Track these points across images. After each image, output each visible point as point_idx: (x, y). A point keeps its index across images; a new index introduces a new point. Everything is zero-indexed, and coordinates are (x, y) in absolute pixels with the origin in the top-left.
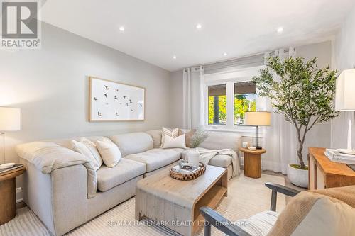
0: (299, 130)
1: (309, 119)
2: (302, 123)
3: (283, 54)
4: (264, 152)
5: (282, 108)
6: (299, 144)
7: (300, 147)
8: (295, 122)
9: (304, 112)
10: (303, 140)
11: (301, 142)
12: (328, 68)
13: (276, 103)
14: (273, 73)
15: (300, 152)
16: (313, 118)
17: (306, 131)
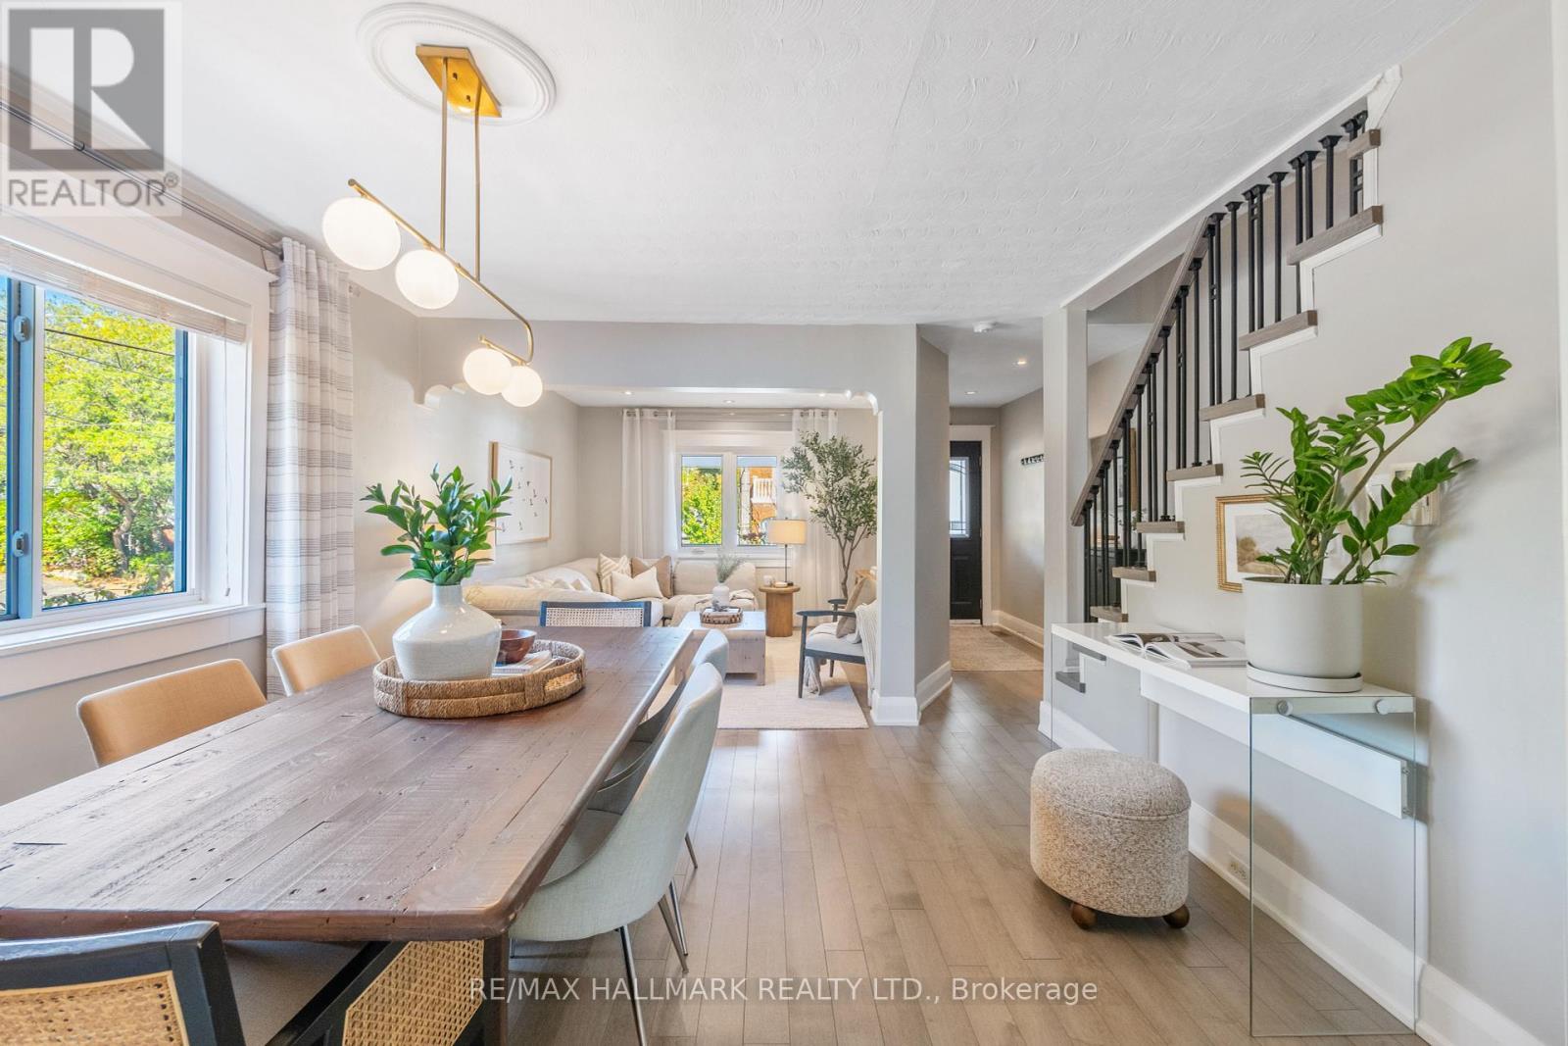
0: (843, 549)
1: (855, 532)
2: (850, 538)
3: (821, 418)
4: (798, 590)
5: (824, 514)
6: (844, 573)
7: (844, 576)
8: (838, 537)
9: (850, 522)
10: (848, 564)
11: (846, 568)
12: (874, 460)
13: (816, 506)
14: (811, 456)
15: (844, 583)
16: (860, 529)
17: (852, 550)
